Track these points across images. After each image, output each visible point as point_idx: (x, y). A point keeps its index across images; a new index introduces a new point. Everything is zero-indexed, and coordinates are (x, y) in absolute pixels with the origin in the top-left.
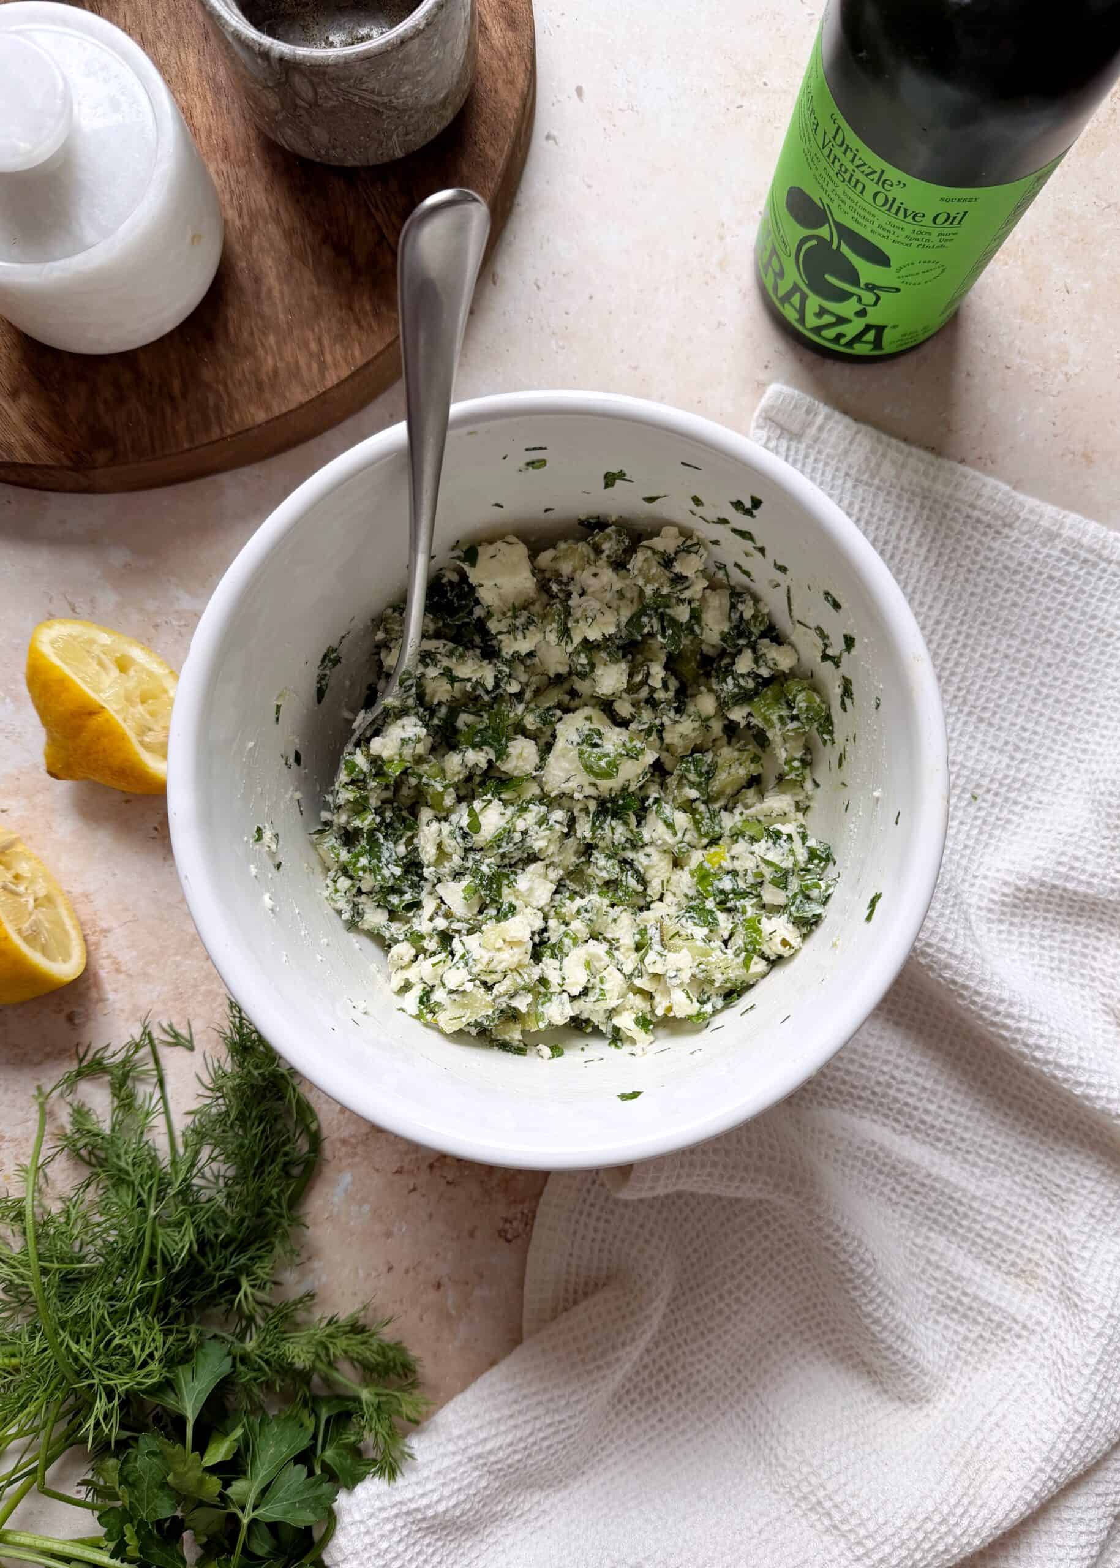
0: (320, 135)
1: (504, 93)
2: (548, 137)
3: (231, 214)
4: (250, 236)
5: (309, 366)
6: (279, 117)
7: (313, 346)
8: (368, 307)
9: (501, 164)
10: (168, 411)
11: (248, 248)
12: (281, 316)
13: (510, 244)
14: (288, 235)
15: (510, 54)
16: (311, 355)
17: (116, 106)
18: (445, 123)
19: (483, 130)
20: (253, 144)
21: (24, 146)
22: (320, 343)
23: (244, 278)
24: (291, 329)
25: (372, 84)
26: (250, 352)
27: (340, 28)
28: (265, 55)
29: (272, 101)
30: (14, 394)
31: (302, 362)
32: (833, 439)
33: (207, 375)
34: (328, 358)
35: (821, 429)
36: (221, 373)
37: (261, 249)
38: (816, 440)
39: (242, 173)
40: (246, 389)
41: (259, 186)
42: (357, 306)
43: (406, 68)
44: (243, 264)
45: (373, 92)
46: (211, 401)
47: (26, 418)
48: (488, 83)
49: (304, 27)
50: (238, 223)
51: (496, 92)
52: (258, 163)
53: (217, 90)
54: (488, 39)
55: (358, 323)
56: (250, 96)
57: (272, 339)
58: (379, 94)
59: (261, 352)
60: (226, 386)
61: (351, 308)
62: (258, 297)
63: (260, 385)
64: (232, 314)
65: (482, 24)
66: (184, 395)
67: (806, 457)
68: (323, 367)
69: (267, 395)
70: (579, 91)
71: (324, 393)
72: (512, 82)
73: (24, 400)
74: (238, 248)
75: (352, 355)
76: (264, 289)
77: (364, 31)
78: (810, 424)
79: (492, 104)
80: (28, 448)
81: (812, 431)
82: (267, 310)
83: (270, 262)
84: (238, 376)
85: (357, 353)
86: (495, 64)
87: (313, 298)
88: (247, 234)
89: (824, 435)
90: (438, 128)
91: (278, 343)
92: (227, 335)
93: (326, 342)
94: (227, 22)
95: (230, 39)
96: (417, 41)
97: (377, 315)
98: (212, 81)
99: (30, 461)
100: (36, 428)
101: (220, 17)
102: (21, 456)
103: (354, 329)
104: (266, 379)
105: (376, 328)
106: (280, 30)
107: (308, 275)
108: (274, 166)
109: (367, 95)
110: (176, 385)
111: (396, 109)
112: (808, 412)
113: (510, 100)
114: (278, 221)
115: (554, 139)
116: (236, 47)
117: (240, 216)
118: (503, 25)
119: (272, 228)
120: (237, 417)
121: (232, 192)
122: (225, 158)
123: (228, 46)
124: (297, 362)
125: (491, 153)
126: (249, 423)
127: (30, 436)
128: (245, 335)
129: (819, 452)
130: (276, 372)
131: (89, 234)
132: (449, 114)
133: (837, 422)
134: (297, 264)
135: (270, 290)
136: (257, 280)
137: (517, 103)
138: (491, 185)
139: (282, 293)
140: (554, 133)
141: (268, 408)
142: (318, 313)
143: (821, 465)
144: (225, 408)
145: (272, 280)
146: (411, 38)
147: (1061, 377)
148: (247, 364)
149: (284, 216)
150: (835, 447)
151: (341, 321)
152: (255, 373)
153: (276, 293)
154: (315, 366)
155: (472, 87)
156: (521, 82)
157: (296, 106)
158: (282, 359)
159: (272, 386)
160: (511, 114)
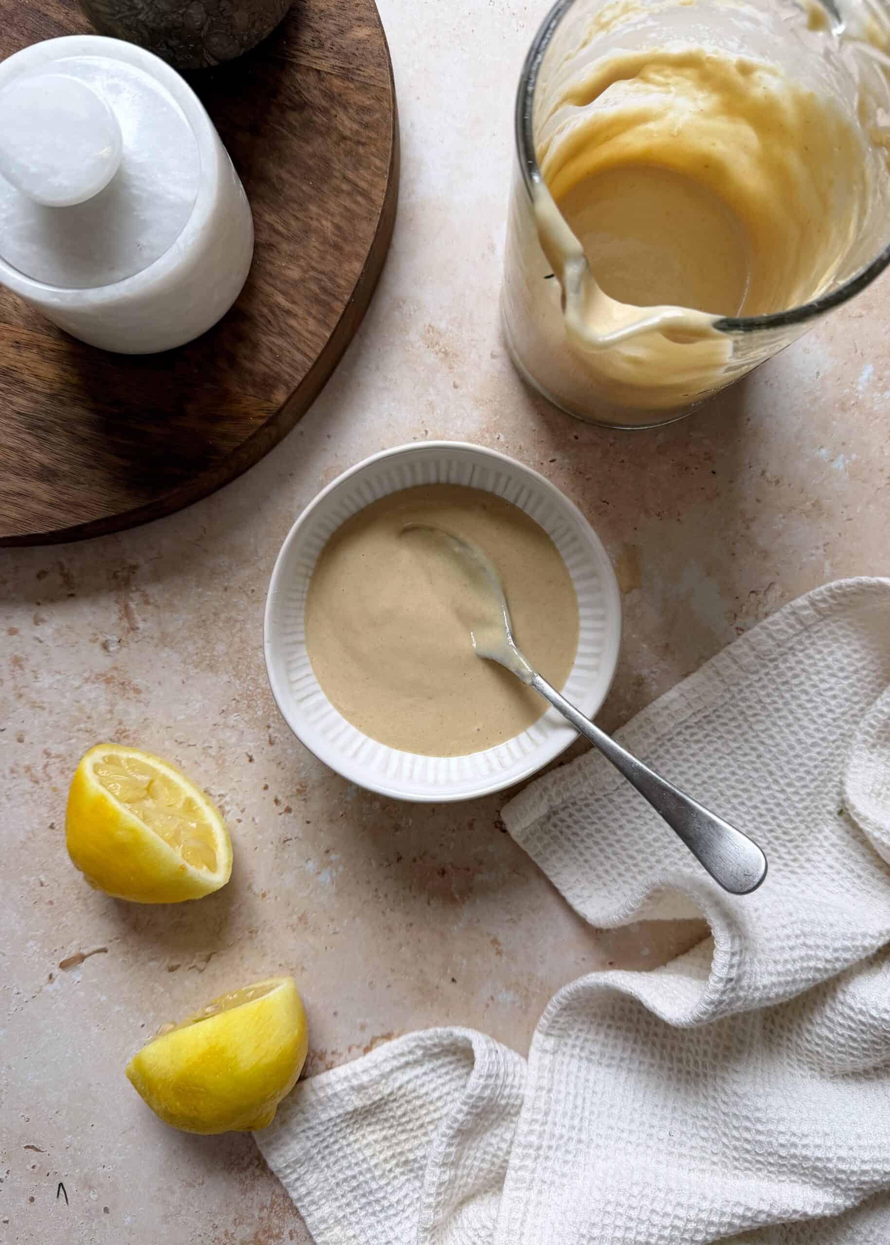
5: (356, 202)
7: (345, 187)
10: (293, 322)
16: (349, 194)
22: (348, 181)
24: (319, 190)
31: (348, 203)
33: (294, 273)
34: (363, 184)
36: (302, 263)
40: (329, 257)
42: (345, 131)
46: (315, 288)
55: (358, 142)
57: (313, 208)
59: (314, 223)
60: (314, 269)
61: (343, 137)
62: (276, 189)
63: (336, 246)
64: (271, 217)
66: (293, 302)
68: (365, 194)
69: (348, 248)
71: (383, 211)
73: (190, 407)
75: (376, 167)
76: (274, 179)
80: (225, 438)
82: (291, 193)
84: (315, 254)
85: (378, 162)
87: (312, 154)
91: (319, 207)
92: (280, 233)
93: (351, 175)
97: (365, 124)
99: (236, 446)
100: (217, 419)
103: (359, 148)
104: (335, 238)
105: (373, 134)
107: (294, 143)
110: (281, 300)
120: (342, 282)
124: (345, 207)
126: (354, 280)
128: (293, 222)
130: (338, 227)
134: (278, 142)
135: (279, 177)
139: (288, 171)
141: (358, 256)
142: (325, 161)
144: (329, 285)
148: (314, 241)
152: (325, 241)
154: (359, 199)
158: (332, 215)
159: (345, 239)
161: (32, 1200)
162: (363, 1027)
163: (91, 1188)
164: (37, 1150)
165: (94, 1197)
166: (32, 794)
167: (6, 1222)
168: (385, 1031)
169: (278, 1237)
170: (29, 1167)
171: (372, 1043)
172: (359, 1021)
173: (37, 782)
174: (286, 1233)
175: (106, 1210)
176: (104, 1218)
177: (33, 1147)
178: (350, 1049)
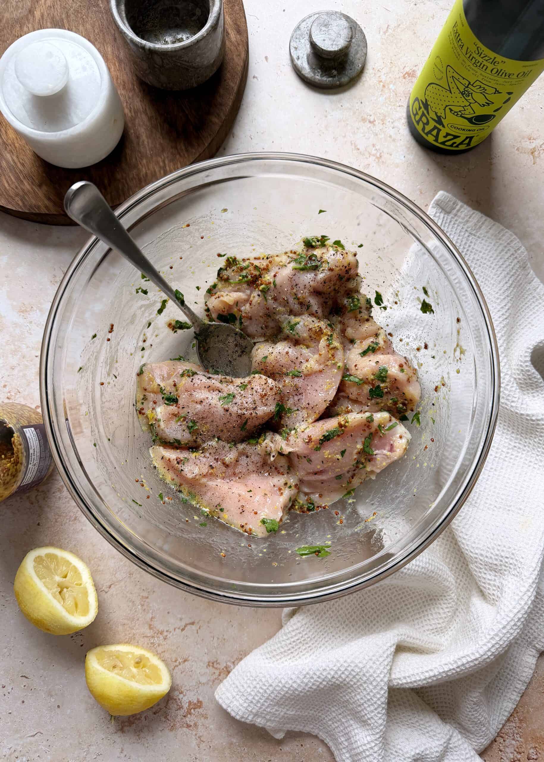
0: (163, 78)
1: (236, 59)
2: (254, 77)
3: (127, 111)
4: (135, 119)
5: (160, 171)
6: (147, 72)
7: (161, 164)
8: (183, 148)
9: (236, 88)
11: (134, 124)
12: (148, 152)
13: (239, 121)
14: (150, 119)
15: (238, 44)
16: (160, 167)
17: (84, 69)
18: (213, 72)
19: (228, 75)
20: (135, 83)
21: (51, 86)
22: (164, 162)
23: (133, 137)
24: (152, 157)
25: (186, 58)
26: (136, 167)
27: (170, 35)
28: (143, 48)
29: (145, 66)
30: (40, 186)
31: (157, 170)
32: (462, 216)
33: (118, 176)
34: (168, 168)
35: (458, 211)
36: (124, 175)
37: (139, 125)
38: (456, 215)
39: (131, 94)
40: (134, 181)
41: (138, 100)
42: (179, 148)
43: (199, 52)
44: (132, 131)
45: (185, 61)
46: (120, 187)
47: (45, 195)
48: (230, 56)
49: (155, 35)
50: (129, 114)
51: (233, 59)
52: (137, 90)
53: (120, 61)
54: (229, 39)
55: (180, 154)
56: (135, 63)
57: (144, 161)
58: (188, 62)
59: (140, 166)
60: (126, 180)
61: (177, 148)
62: (138, 144)
63: (140, 180)
64: (128, 151)
65: (227, 32)
66: (109, 185)
67: (450, 222)
68: (165, 172)
69: (143, 183)
70: (266, 58)
72: (239, 55)
73: (44, 188)
74: (130, 125)
76: (141, 141)
77: (179, 36)
78: (454, 209)
79: (231, 64)
80: (46, 207)
81: (454, 211)
82: (142, 150)
83: (143, 130)
84: (131, 176)
85: (179, 166)
86: (232, 48)
87: (161, 144)
88: (133, 119)
89: (459, 214)
90: (211, 75)
91: (147, 162)
92: (126, 160)
93: (167, 162)
94: (128, 35)
95: (129, 42)
96: (203, 41)
97: (187, 151)
98: (118, 57)
99: (47, 212)
100: (49, 199)
101: (125, 33)
102: (44, 211)
103: (178, 156)
104: (142, 177)
105: (186, 156)
106: (146, 37)
107: (158, 135)
108: (144, 91)
109: (184, 63)
110: (106, 181)
111: (194, 67)
112: (454, 204)
113: (239, 62)
114: (146, 114)
115: (256, 78)
116: (131, 45)
117: (130, 111)
118: (236, 32)
119: (143, 116)
121: (127, 102)
122: (124, 88)
123: (128, 44)
125: (232, 84)
127: (47, 202)
128: (134, 160)
129: (456, 220)
130: (146, 173)
131: (75, 120)
132: (215, 69)
133: (465, 209)
134: (154, 130)
135: (143, 141)
136: (138, 137)
137: (242, 64)
138: (232, 97)
139: (148, 142)
140: (256, 75)
142: (163, 151)
143: (456, 226)
144: (126, 190)
145: (144, 137)
146: (201, 40)
147: (466, 170)
148: (135, 172)
149: (148, 112)
150: (463, 219)
151: (172, 153)
152: (138, 175)
153: (146, 143)
155: (224, 58)
156: (243, 55)
157: (155, 67)
158: (149, 169)
159: (145, 180)
160: (239, 68)
161: (23, 702)
162: (181, 619)
163: (51, 696)
164: (27, 678)
165: (53, 700)
166: (30, 509)
167: (10, 713)
168: (191, 621)
169: (139, 719)
170: (22, 686)
171: (185, 626)
172: (179, 616)
173: (32, 504)
174: (143, 717)
175: (59, 706)
176: (58, 711)
177: (25, 676)
178: (175, 629)
